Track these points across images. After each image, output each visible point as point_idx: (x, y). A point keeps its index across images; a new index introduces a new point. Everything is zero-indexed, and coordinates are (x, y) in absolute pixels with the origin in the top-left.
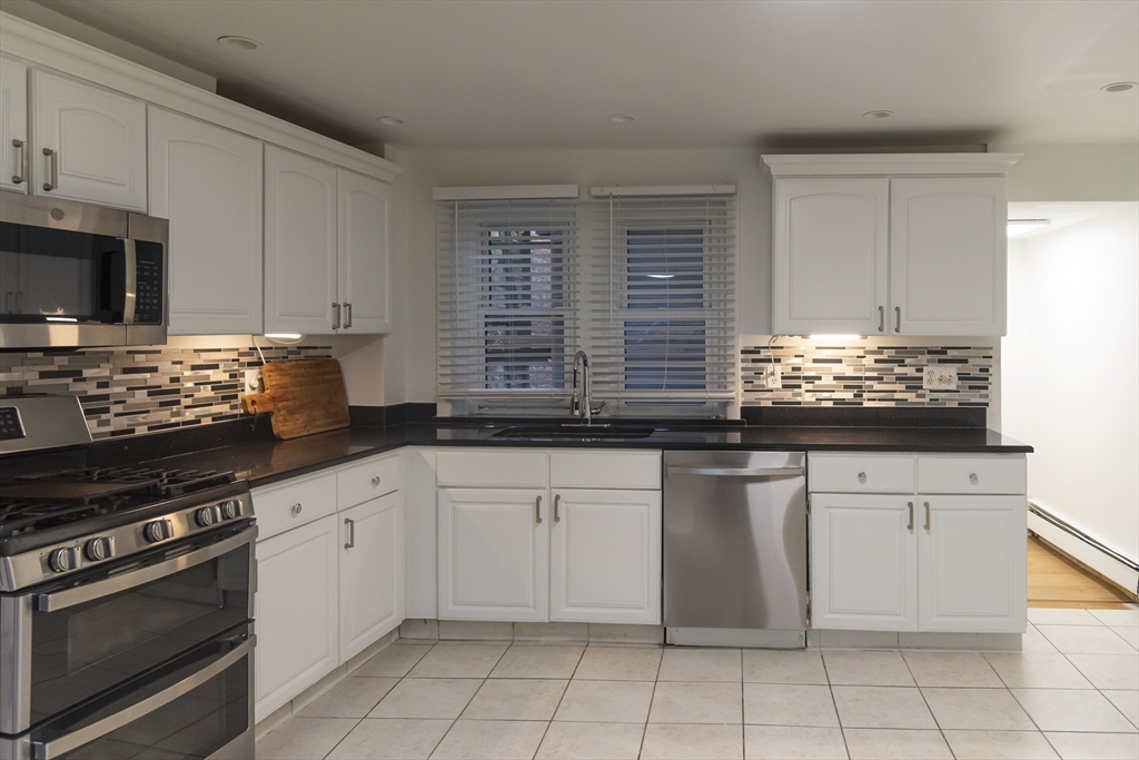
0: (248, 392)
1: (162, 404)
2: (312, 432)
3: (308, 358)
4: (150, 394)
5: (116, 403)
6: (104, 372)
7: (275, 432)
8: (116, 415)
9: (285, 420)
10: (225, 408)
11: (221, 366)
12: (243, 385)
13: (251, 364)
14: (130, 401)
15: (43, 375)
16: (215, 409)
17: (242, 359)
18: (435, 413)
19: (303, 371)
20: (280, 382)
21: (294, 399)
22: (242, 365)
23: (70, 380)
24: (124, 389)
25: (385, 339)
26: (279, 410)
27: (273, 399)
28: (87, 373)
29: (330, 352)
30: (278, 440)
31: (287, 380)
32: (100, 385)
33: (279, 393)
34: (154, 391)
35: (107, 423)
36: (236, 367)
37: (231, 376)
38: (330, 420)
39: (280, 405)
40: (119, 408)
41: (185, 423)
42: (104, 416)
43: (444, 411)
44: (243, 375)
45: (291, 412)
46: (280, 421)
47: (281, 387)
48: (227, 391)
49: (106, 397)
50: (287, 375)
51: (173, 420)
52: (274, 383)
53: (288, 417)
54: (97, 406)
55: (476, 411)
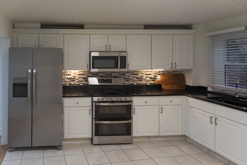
0: (158, 80)
1: (139, 80)
2: (172, 89)
3: (175, 74)
4: (137, 78)
5: (131, 79)
6: (129, 74)
7: (162, 88)
8: (131, 81)
9: (165, 86)
10: (153, 82)
11: (152, 74)
12: (157, 78)
13: (159, 74)
14: (133, 79)
15: (119, 75)
16: (151, 82)
17: (157, 73)
18: (207, 90)
19: (172, 76)
20: (164, 78)
21: (168, 82)
22: (157, 74)
23: (123, 76)
24: (132, 77)
25: (193, 70)
26: (163, 84)
27: (162, 81)
28: (126, 75)
29: (183, 72)
30: (162, 89)
31: (166, 78)
32: (128, 77)
33: (164, 80)
34: (138, 78)
35: (129, 82)
36: (156, 75)
37: (154, 76)
38: (179, 87)
39: (164, 83)
40: (131, 80)
41: (144, 84)
42: (129, 81)
43: (209, 89)
44: (157, 76)
45: (166, 84)
46: (163, 86)
47: (165, 79)
48: (154, 79)
49: (129, 78)
50: (167, 77)
51: (141, 83)
52: (163, 78)
53: (165, 85)
54: (128, 80)
55: (222, 91)
